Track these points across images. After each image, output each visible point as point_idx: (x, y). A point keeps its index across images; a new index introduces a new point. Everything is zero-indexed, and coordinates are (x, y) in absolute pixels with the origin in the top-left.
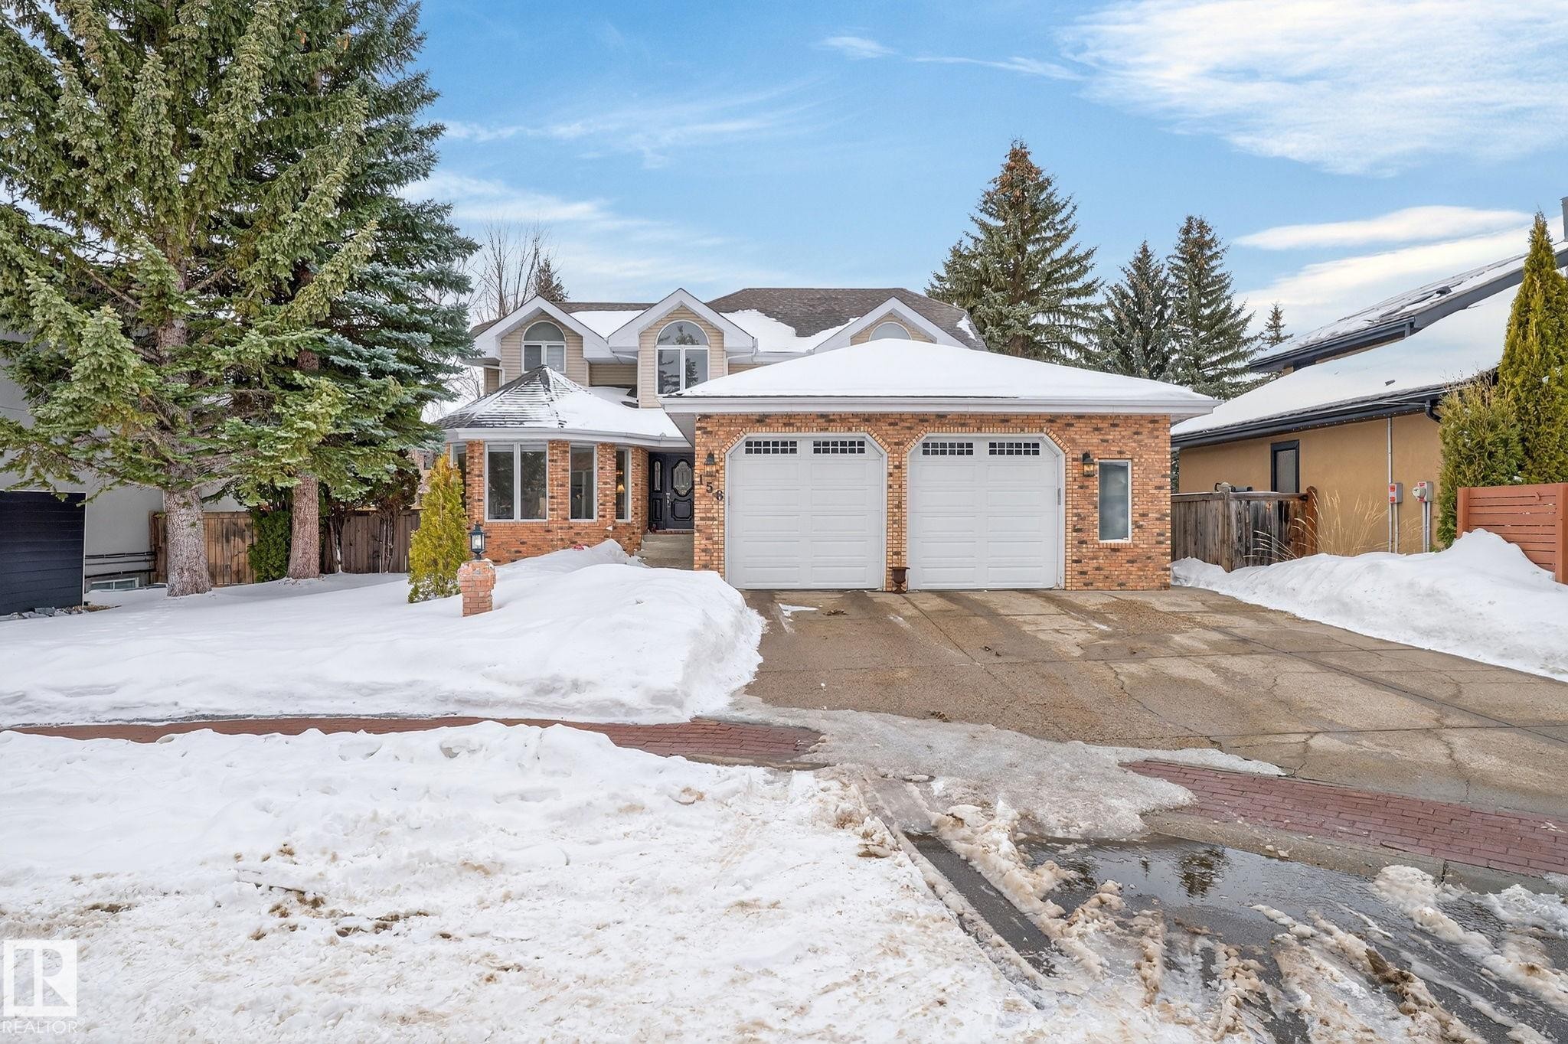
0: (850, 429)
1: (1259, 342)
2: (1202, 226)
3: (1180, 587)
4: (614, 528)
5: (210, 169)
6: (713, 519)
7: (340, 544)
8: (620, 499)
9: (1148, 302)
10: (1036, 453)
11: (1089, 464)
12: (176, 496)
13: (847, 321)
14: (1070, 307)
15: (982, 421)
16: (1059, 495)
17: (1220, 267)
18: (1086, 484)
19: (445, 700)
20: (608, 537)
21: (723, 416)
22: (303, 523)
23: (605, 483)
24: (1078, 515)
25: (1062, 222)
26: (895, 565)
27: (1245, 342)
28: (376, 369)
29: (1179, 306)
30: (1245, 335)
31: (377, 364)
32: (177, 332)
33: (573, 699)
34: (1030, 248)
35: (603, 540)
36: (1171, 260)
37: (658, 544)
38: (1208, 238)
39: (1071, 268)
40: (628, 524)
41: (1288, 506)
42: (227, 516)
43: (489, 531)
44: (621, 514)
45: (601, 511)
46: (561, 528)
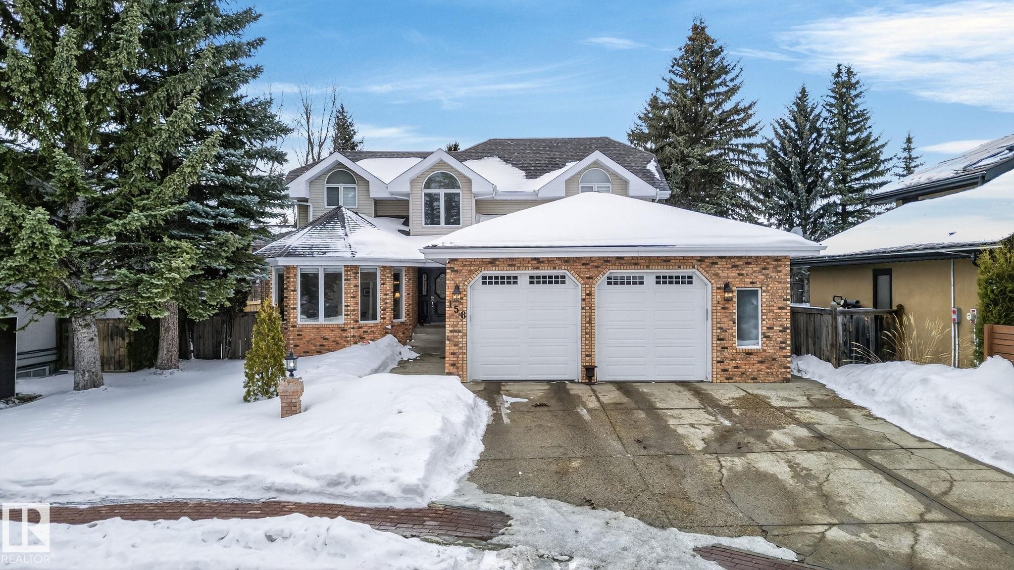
0: (555, 268)
1: (895, 160)
2: (849, 72)
3: (800, 378)
4: (392, 326)
5: (104, 95)
6: (460, 331)
7: (192, 338)
8: (397, 302)
9: (806, 133)
10: (690, 283)
11: (729, 292)
12: (80, 320)
13: (564, 165)
14: (737, 145)
15: (649, 262)
16: (707, 313)
17: (862, 104)
18: (726, 306)
19: (268, 489)
20: (387, 333)
21: (466, 260)
22: (167, 330)
23: (386, 295)
24: (721, 328)
25: (732, 80)
26: (587, 364)
27: (883, 162)
28: (220, 223)
29: (831, 135)
30: (882, 157)
31: (221, 220)
32: (80, 204)
33: (352, 489)
34: (708, 100)
35: (383, 336)
36: (824, 98)
37: (423, 336)
38: (853, 81)
39: (738, 115)
40: (402, 323)
41: (882, 318)
42: (112, 321)
43: (301, 331)
44: (397, 316)
45: (383, 314)
46: (353, 328)
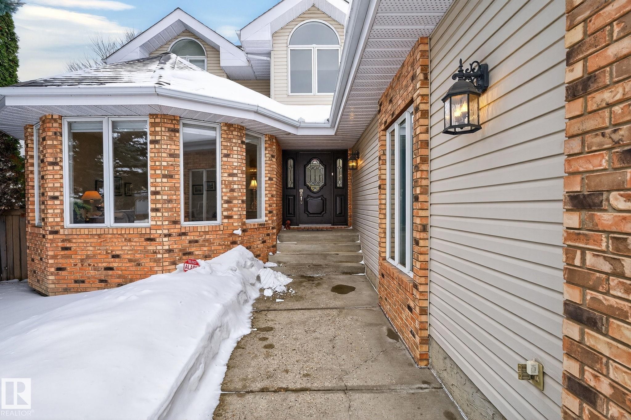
4: (244, 231)
20: (234, 243)
35: (228, 247)
40: (261, 224)
43: (69, 241)
44: (252, 213)
45: (226, 210)
46: (169, 235)
